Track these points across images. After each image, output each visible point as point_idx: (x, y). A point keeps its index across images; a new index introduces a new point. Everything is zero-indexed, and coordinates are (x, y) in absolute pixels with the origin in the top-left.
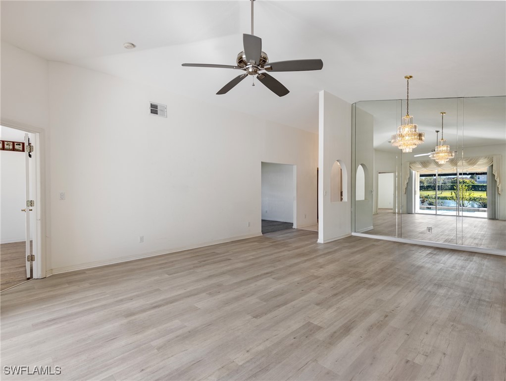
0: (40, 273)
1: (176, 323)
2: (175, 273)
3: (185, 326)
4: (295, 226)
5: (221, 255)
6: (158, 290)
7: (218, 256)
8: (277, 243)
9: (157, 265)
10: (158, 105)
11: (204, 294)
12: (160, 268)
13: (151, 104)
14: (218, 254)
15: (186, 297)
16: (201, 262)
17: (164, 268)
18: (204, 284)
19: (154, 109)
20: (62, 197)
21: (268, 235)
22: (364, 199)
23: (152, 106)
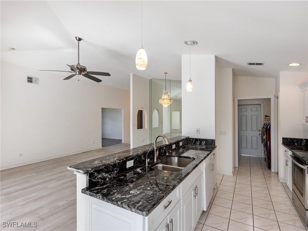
1: (35, 194)
2: (40, 172)
3: (39, 195)
4: (123, 142)
5: (72, 161)
6: (28, 181)
7: (70, 161)
8: (108, 152)
9: (30, 169)
10: (33, 77)
11: (54, 181)
12: (32, 170)
13: (28, 77)
14: (71, 160)
15: (43, 183)
16: (58, 165)
17: (34, 170)
18: (56, 176)
19: (30, 80)
21: (105, 148)
22: (158, 126)
23: (28, 78)
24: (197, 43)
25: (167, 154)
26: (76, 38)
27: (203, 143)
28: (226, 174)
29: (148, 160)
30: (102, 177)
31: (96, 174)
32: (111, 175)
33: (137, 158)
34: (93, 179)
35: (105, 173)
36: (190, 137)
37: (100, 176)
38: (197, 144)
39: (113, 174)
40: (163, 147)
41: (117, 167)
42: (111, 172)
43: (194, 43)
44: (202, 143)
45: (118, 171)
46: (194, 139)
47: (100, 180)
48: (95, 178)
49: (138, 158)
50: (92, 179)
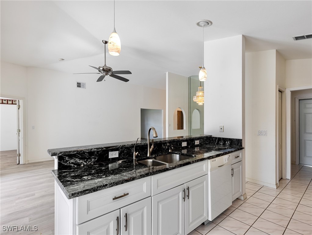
0: (23, 162)
10: (81, 83)
19: (79, 85)
20: (33, 128)
22: (199, 128)
23: (78, 83)
24: (211, 23)
25: (170, 151)
26: (103, 41)
27: (228, 143)
28: (267, 185)
29: (136, 154)
30: (76, 162)
31: (67, 158)
32: (87, 162)
33: (124, 150)
34: (64, 162)
35: (79, 159)
36: (212, 136)
37: (72, 161)
38: (220, 144)
39: (89, 161)
40: (166, 143)
41: (96, 156)
42: (87, 159)
43: (208, 23)
44: (226, 143)
45: (96, 160)
46: (217, 138)
47: (72, 165)
48: (66, 162)
49: (126, 150)
50: (62, 162)
